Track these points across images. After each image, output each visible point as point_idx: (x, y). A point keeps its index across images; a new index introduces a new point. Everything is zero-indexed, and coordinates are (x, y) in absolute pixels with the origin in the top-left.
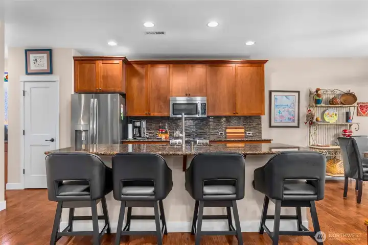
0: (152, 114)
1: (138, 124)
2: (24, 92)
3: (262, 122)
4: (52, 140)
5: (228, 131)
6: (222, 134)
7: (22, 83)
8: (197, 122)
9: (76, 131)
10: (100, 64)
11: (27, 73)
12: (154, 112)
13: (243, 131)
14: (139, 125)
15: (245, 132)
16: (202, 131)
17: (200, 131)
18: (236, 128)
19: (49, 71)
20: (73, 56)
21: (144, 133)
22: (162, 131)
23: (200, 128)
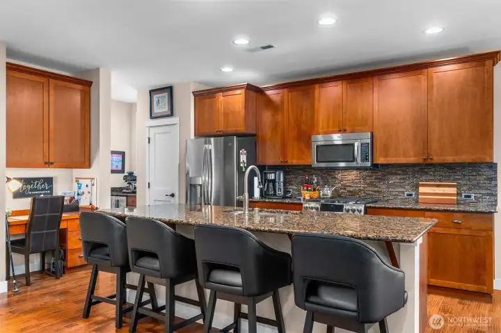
0: (290, 162)
1: (272, 176)
2: (149, 139)
3: (498, 174)
4: (173, 195)
5: (422, 190)
6: (411, 195)
7: (147, 129)
8: (365, 173)
9: (191, 185)
10: (220, 97)
11: (152, 117)
12: (293, 158)
13: (454, 191)
14: (273, 178)
15: (459, 194)
16: (376, 189)
17: (371, 189)
18: (438, 186)
19: (169, 113)
20: (192, 90)
21: (280, 189)
22: (307, 187)
23: (371, 184)
